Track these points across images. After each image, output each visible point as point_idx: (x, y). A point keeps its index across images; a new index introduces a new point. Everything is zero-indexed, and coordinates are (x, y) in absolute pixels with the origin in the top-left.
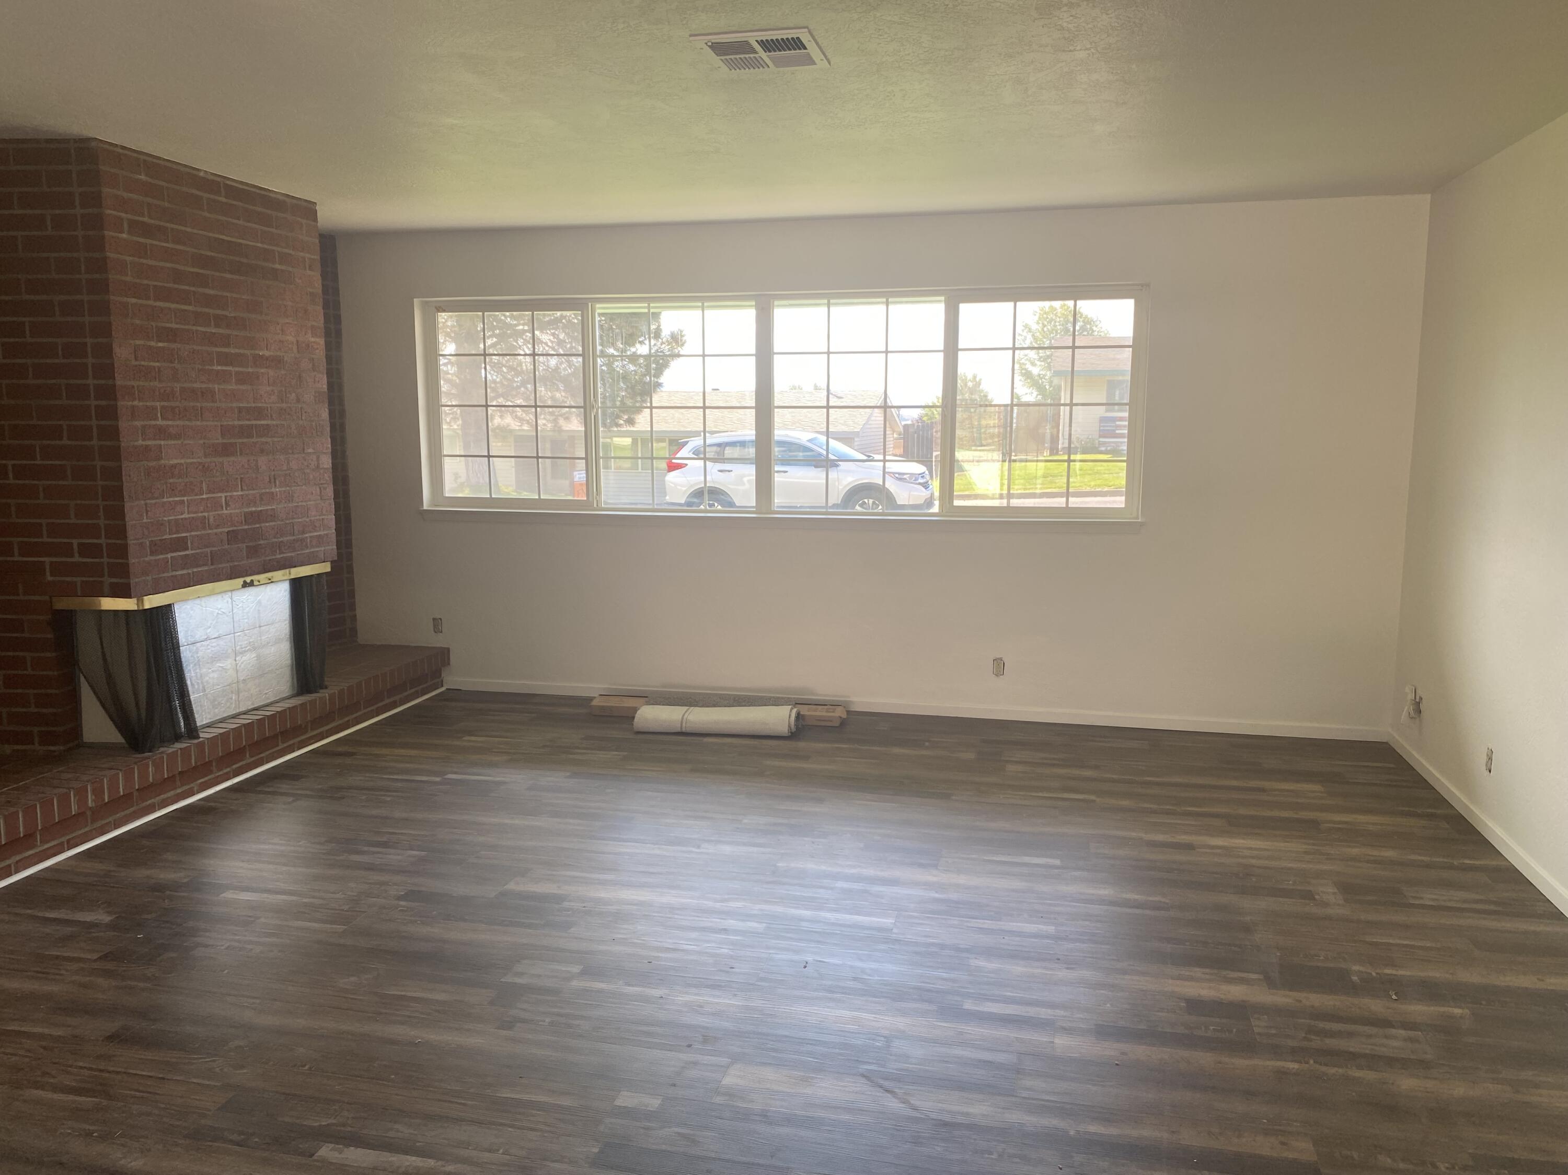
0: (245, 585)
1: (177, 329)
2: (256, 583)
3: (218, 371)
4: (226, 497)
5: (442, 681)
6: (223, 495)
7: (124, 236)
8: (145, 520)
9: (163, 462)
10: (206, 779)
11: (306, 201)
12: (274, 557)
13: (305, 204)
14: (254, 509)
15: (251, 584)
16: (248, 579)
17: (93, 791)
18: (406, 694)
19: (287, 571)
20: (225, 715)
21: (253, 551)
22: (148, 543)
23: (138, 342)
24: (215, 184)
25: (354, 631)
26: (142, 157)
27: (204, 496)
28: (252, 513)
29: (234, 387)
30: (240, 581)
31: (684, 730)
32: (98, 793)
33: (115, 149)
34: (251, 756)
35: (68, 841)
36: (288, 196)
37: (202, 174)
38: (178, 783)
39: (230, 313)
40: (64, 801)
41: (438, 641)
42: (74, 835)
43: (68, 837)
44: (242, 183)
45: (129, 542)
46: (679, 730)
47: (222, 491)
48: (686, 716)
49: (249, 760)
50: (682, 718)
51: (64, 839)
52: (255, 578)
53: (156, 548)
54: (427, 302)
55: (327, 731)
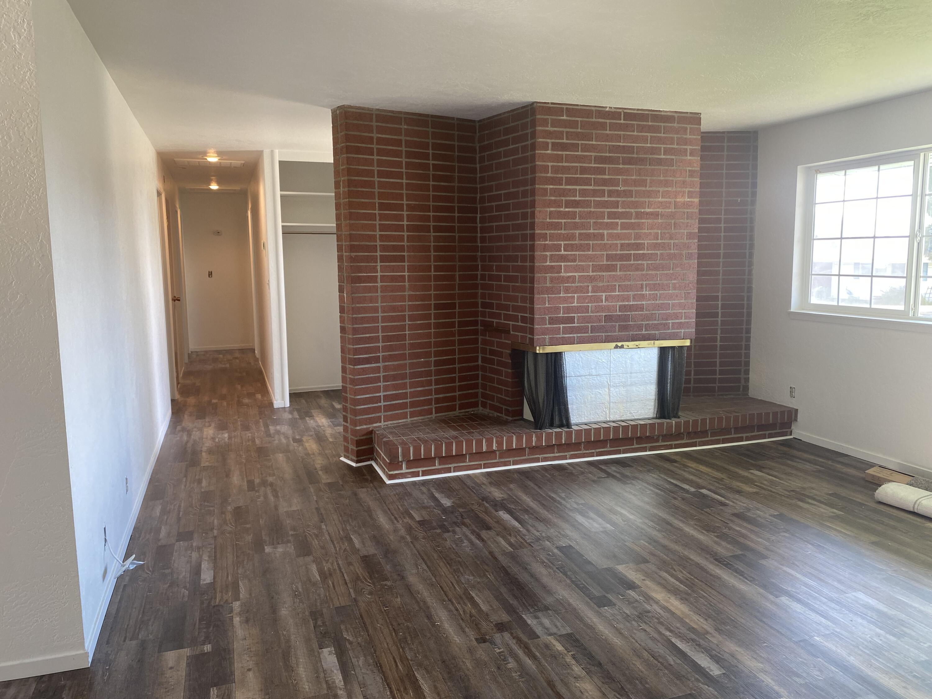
0: (616, 347)
1: (580, 200)
2: (625, 347)
3: (607, 223)
4: (606, 296)
5: (791, 431)
6: (604, 294)
7: (549, 152)
8: (547, 305)
9: (562, 274)
10: (576, 453)
11: (691, 113)
12: (640, 333)
13: (691, 115)
14: (627, 303)
15: (622, 347)
16: (620, 344)
17: (497, 442)
18: (753, 434)
19: (652, 342)
20: (599, 420)
21: (623, 328)
22: (547, 318)
23: (552, 209)
24: (614, 114)
25: (746, 388)
26: (565, 107)
27: (590, 294)
28: (625, 306)
29: (619, 231)
30: (614, 344)
31: (916, 511)
32: (500, 444)
33: (548, 105)
34: (611, 447)
35: (484, 464)
36: (676, 112)
37: (607, 109)
38: (556, 450)
39: (621, 188)
40: (479, 443)
41: (791, 403)
42: (488, 462)
43: (484, 462)
44: (638, 110)
45: (535, 316)
46: (912, 510)
47: (604, 292)
48: (921, 500)
49: (608, 449)
50: (917, 501)
51: (482, 463)
52: (625, 344)
53: (552, 321)
54: (810, 167)
55: (675, 445)
